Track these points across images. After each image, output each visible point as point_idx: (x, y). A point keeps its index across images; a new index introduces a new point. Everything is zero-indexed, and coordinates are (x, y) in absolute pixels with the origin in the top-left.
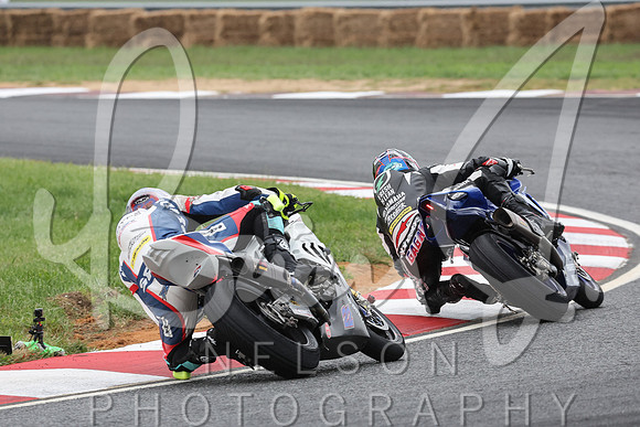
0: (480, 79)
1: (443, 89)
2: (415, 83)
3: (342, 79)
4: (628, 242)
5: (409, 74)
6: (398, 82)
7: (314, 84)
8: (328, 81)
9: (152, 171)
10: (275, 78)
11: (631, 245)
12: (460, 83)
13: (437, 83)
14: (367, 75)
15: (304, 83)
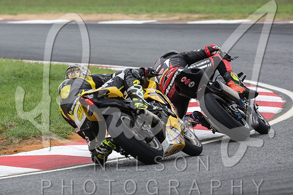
0: (207, 14)
1: (188, 19)
2: (173, 16)
4: (283, 100)
5: (170, 11)
10: (100, 13)
12: (197, 16)
14: (148, 12)
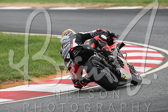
2: (95, 4)
3: (72, 3)
4: (163, 56)
6: (90, 4)
7: (63, 4)
8: (67, 4)
9: (9, 33)
11: (164, 57)
13: (102, 4)
15: (59, 4)
